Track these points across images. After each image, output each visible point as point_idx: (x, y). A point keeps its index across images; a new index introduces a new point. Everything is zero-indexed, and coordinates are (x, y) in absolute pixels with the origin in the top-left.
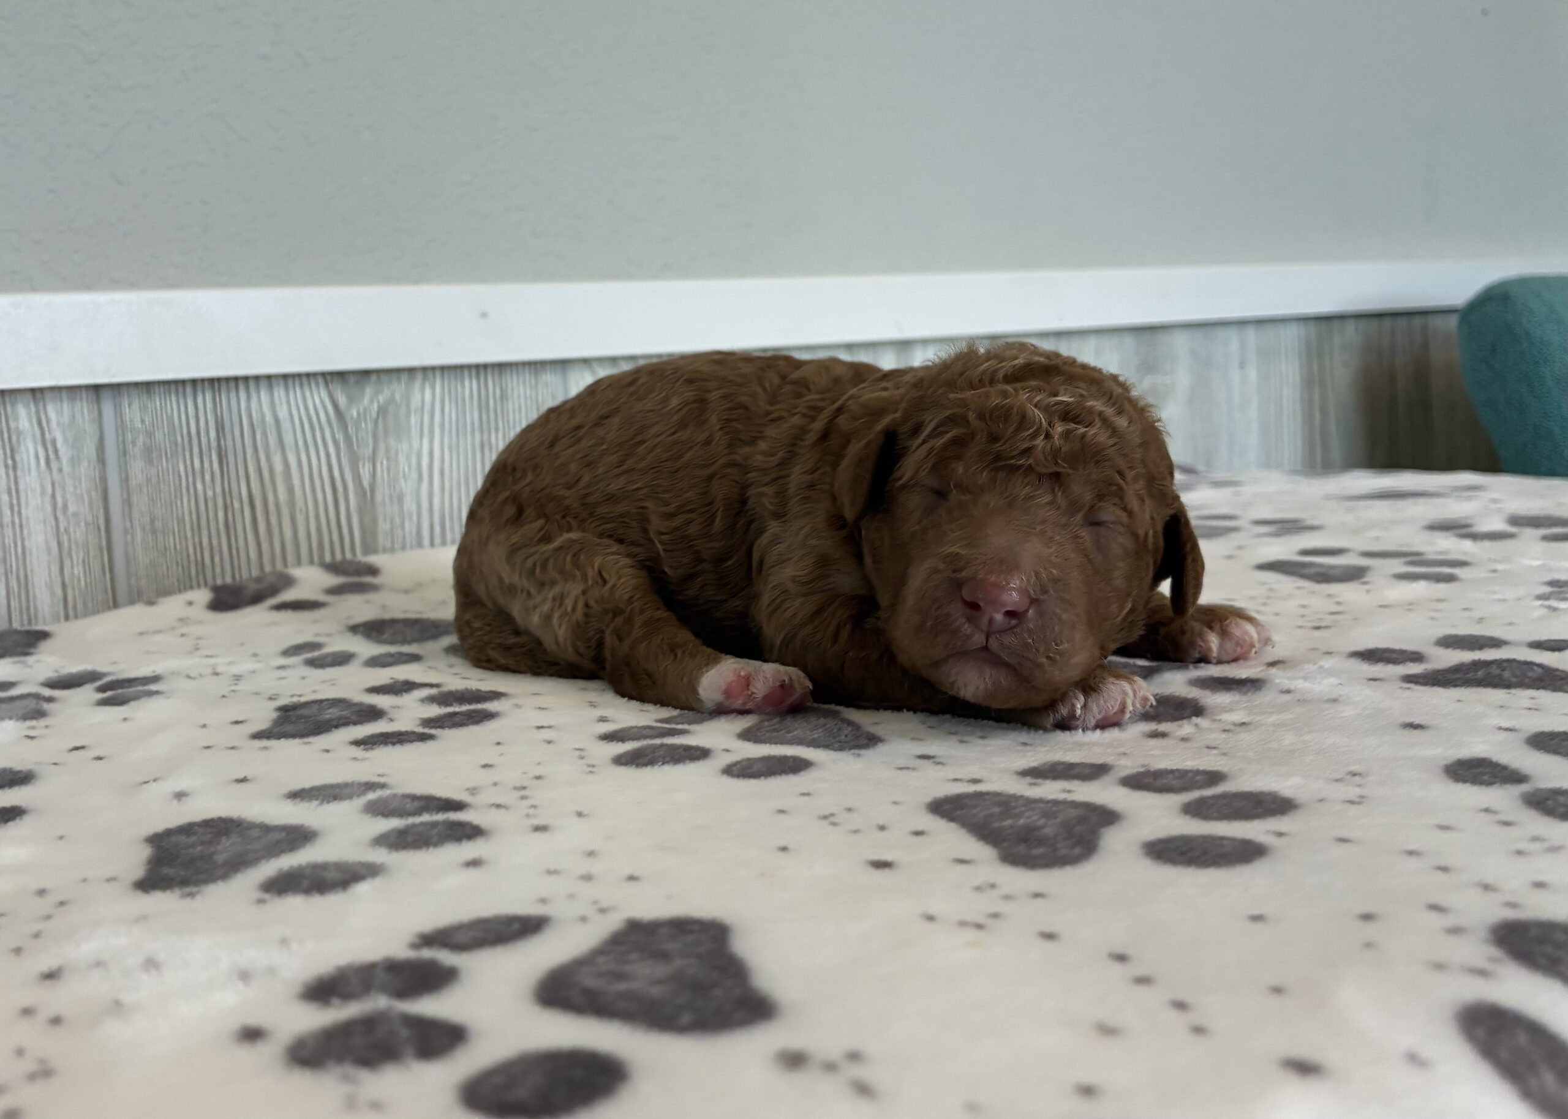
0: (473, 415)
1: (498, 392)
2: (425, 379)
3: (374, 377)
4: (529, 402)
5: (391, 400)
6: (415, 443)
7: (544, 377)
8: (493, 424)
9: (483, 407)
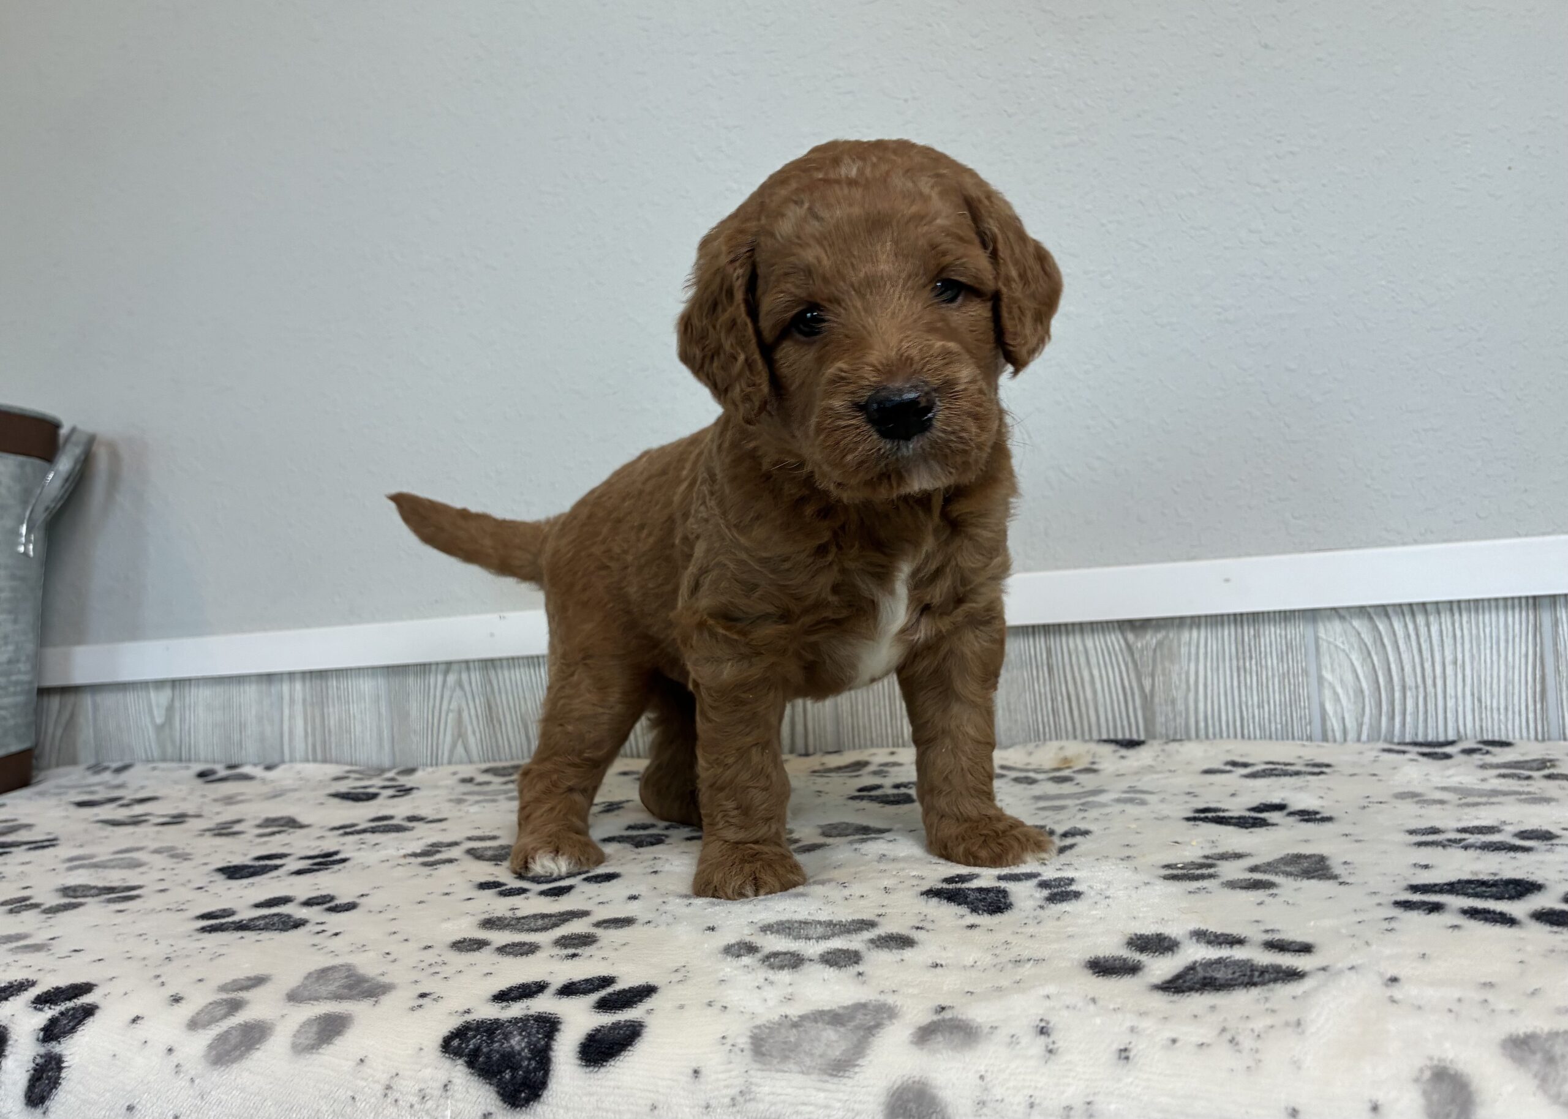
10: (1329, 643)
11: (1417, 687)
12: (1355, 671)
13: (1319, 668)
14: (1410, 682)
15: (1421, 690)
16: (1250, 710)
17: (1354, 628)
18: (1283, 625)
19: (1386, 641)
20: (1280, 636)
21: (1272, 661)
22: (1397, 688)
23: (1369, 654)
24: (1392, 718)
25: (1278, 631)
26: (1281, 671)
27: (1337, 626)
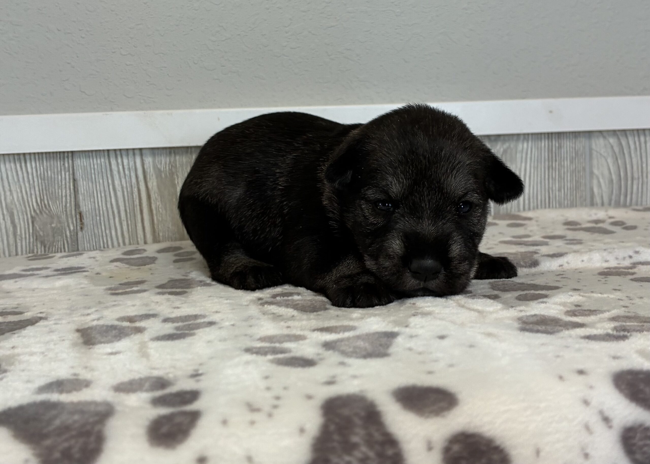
0: (545, 154)
1: (557, 145)
2: (524, 139)
3: (502, 138)
4: (571, 149)
5: (509, 147)
6: (519, 166)
7: (579, 139)
8: (554, 158)
9: (550, 151)
10: (597, 152)
11: (638, 178)
12: (609, 169)
13: (591, 167)
14: (636, 175)
15: (641, 180)
16: (554, 192)
17: (610, 143)
18: (574, 141)
19: (626, 152)
20: (572, 147)
21: (567, 163)
22: (629, 179)
23: (617, 159)
24: (626, 196)
25: (571, 145)
26: (571, 169)
27: (601, 141)
